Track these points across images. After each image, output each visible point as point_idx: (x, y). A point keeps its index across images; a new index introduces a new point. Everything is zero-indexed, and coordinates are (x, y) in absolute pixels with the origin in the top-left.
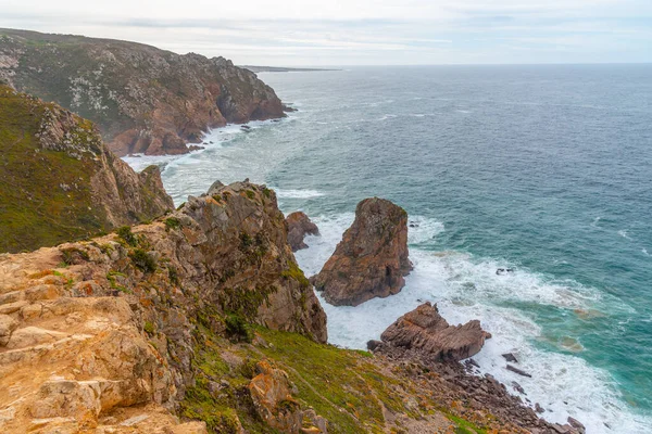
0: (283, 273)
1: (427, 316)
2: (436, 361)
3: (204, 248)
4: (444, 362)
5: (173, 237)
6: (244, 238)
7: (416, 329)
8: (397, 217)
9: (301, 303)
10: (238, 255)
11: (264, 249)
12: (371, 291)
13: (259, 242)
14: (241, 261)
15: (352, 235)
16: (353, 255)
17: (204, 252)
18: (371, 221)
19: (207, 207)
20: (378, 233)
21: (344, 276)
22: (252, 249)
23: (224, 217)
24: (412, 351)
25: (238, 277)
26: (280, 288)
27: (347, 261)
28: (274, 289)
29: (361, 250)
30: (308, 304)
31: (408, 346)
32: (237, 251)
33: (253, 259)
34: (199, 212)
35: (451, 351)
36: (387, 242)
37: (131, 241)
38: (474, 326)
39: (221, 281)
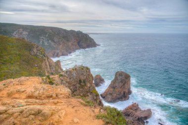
0: (91, 91)
1: (135, 107)
2: (137, 120)
3: (69, 83)
4: (139, 121)
5: (61, 79)
6: (80, 81)
7: (131, 111)
8: (127, 77)
9: (96, 100)
10: (78, 85)
11: (85, 84)
12: (119, 99)
13: (84, 82)
14: (79, 87)
15: (114, 82)
16: (114, 88)
17: (69, 84)
18: (119, 78)
19: (70, 72)
20: (122, 82)
21: (111, 94)
22: (82, 84)
23: (75, 75)
24: (130, 117)
25: (78, 92)
26: (90, 95)
27: (112, 89)
28: (88, 96)
29: (116, 86)
30: (98, 101)
31: (129, 115)
32: (78, 84)
33: (82, 87)
34: (68, 73)
35: (141, 117)
36: (124, 84)
37: (49, 78)
38: (149, 110)
39: (73, 92)
